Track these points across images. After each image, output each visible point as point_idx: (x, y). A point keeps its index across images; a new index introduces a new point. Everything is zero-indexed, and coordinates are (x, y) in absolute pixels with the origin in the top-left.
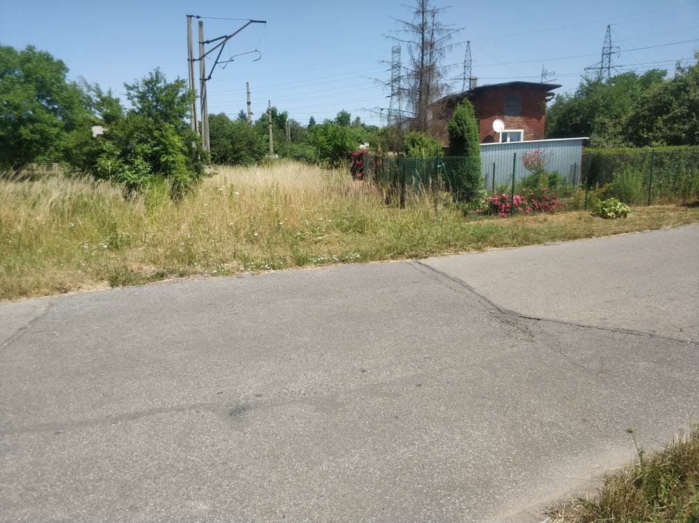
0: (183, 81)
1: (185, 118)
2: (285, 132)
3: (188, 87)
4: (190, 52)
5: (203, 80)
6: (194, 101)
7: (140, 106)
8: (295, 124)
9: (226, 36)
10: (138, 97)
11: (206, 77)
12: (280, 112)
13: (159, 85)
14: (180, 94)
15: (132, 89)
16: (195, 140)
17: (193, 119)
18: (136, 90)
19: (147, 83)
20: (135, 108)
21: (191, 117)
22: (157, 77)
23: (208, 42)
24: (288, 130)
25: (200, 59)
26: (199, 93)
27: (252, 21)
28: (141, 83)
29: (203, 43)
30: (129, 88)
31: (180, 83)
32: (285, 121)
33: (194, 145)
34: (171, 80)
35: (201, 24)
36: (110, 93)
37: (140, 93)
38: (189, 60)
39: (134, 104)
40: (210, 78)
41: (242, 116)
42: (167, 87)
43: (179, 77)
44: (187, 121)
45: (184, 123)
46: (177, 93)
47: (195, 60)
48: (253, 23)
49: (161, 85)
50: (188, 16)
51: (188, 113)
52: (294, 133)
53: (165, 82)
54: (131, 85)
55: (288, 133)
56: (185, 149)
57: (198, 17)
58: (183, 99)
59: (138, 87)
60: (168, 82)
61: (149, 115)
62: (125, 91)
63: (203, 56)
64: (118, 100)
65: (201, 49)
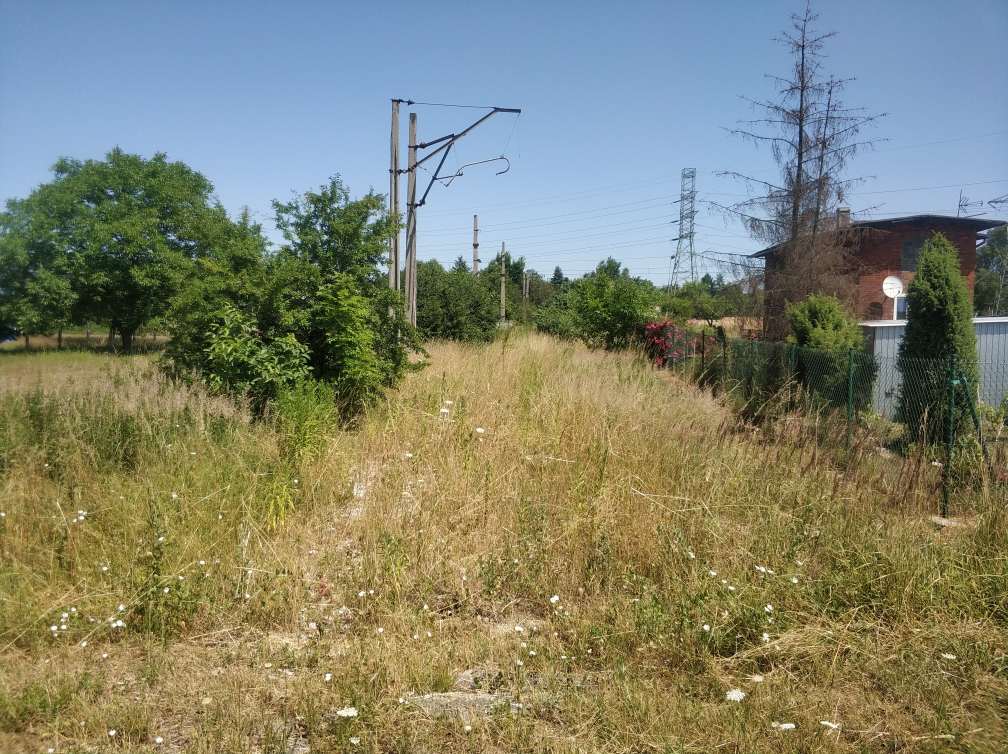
0: (379, 198)
1: (379, 264)
2: (521, 288)
3: (388, 208)
4: (395, 159)
5: (412, 206)
6: (397, 233)
7: (299, 241)
8: (535, 276)
9: (452, 136)
10: (296, 225)
11: (417, 202)
12: (514, 259)
13: (336, 206)
14: (372, 220)
15: (287, 210)
16: (394, 303)
17: (393, 266)
18: (294, 212)
19: (315, 200)
20: (288, 243)
21: (389, 262)
22: (333, 192)
23: (423, 146)
24: (526, 283)
25: (409, 170)
26: (404, 221)
27: (497, 110)
28: (302, 200)
29: (416, 147)
30: (281, 209)
31: (372, 202)
32: (521, 272)
33: (391, 312)
34: (357, 195)
35: (413, 117)
36: (245, 216)
37: (300, 217)
38: (391, 171)
39: (287, 236)
40: (423, 202)
41: (461, 265)
42: (350, 208)
43: (372, 190)
44: (383, 269)
45: (376, 272)
46: (365, 219)
47: (401, 171)
48: (499, 113)
49: (340, 204)
50: (393, 101)
51: (386, 255)
52: (533, 289)
53: (347, 199)
54: (284, 203)
55: (526, 290)
56: (376, 318)
57: (410, 103)
58: (377, 230)
59: (297, 208)
60: (352, 199)
61: (315, 257)
62: (273, 213)
63: (415, 166)
64: (258, 229)
65: (411, 156)
